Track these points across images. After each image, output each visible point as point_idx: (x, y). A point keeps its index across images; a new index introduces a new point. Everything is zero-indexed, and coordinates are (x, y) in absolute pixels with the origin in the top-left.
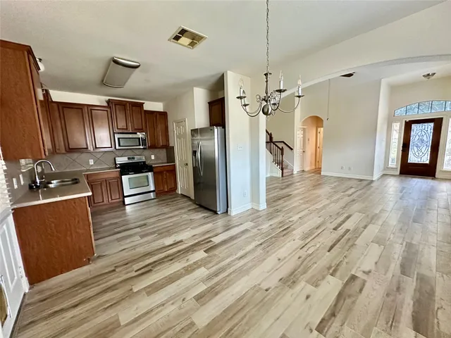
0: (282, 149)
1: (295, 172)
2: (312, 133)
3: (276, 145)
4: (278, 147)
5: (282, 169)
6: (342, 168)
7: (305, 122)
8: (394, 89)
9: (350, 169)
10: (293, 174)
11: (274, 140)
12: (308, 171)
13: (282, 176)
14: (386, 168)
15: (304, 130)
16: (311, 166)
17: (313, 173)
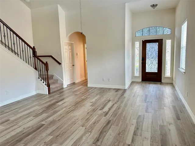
0: (46, 65)
1: (65, 86)
2: (79, 48)
3: (40, 61)
4: (43, 62)
5: (48, 86)
6: (103, 80)
7: (71, 38)
8: (134, 14)
9: (109, 80)
10: (63, 88)
11: (38, 55)
12: (78, 83)
13: (49, 93)
14: (133, 76)
15: (71, 45)
16: (81, 78)
17: (82, 85)
